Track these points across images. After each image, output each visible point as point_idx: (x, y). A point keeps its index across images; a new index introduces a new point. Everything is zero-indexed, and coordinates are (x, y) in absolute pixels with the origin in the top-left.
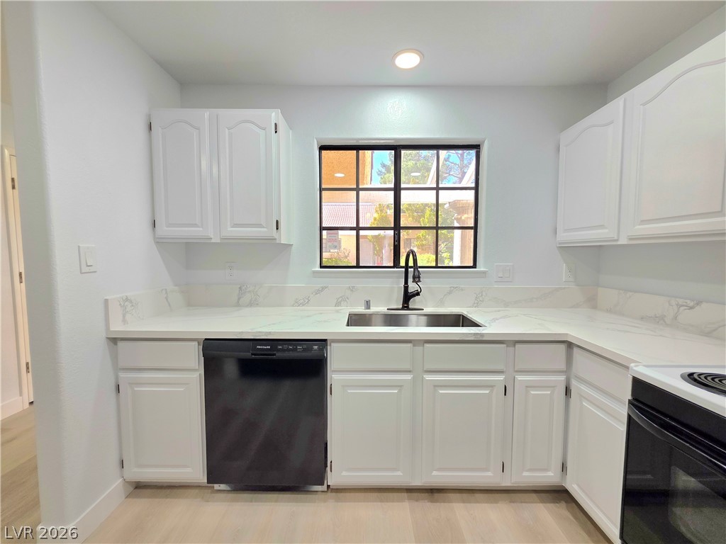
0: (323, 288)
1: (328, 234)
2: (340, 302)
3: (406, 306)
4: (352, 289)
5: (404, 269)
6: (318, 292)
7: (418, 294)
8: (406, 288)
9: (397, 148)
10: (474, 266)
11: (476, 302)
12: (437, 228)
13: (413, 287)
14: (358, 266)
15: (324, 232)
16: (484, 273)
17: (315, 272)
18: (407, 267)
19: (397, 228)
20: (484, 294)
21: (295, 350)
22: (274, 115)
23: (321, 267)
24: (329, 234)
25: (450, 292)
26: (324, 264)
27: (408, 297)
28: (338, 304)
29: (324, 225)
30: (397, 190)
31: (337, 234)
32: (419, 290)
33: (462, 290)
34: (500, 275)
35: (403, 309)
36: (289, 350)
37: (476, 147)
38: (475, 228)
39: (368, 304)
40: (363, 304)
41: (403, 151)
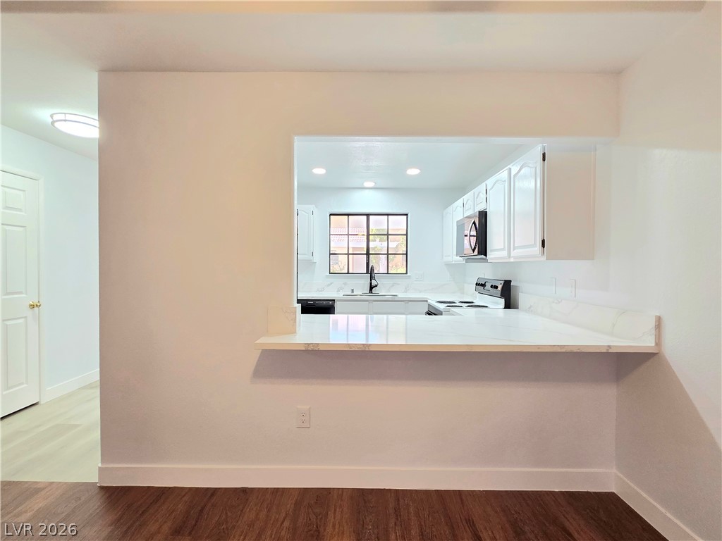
0: (332, 283)
1: (333, 257)
3: (371, 291)
4: (345, 284)
5: (370, 275)
6: (329, 285)
7: (376, 286)
8: (371, 283)
9: (368, 215)
10: (407, 273)
11: (406, 290)
13: (374, 283)
14: (348, 273)
15: (331, 256)
16: (410, 276)
17: (327, 276)
19: (368, 254)
20: (409, 286)
21: (323, 303)
22: (312, 207)
23: (330, 273)
25: (393, 286)
27: (371, 288)
29: (331, 252)
30: (368, 235)
31: (338, 256)
32: (377, 284)
34: (417, 277)
35: (369, 293)
36: (320, 304)
37: (407, 215)
38: (407, 254)
39: (353, 291)
40: (350, 291)
41: (371, 217)
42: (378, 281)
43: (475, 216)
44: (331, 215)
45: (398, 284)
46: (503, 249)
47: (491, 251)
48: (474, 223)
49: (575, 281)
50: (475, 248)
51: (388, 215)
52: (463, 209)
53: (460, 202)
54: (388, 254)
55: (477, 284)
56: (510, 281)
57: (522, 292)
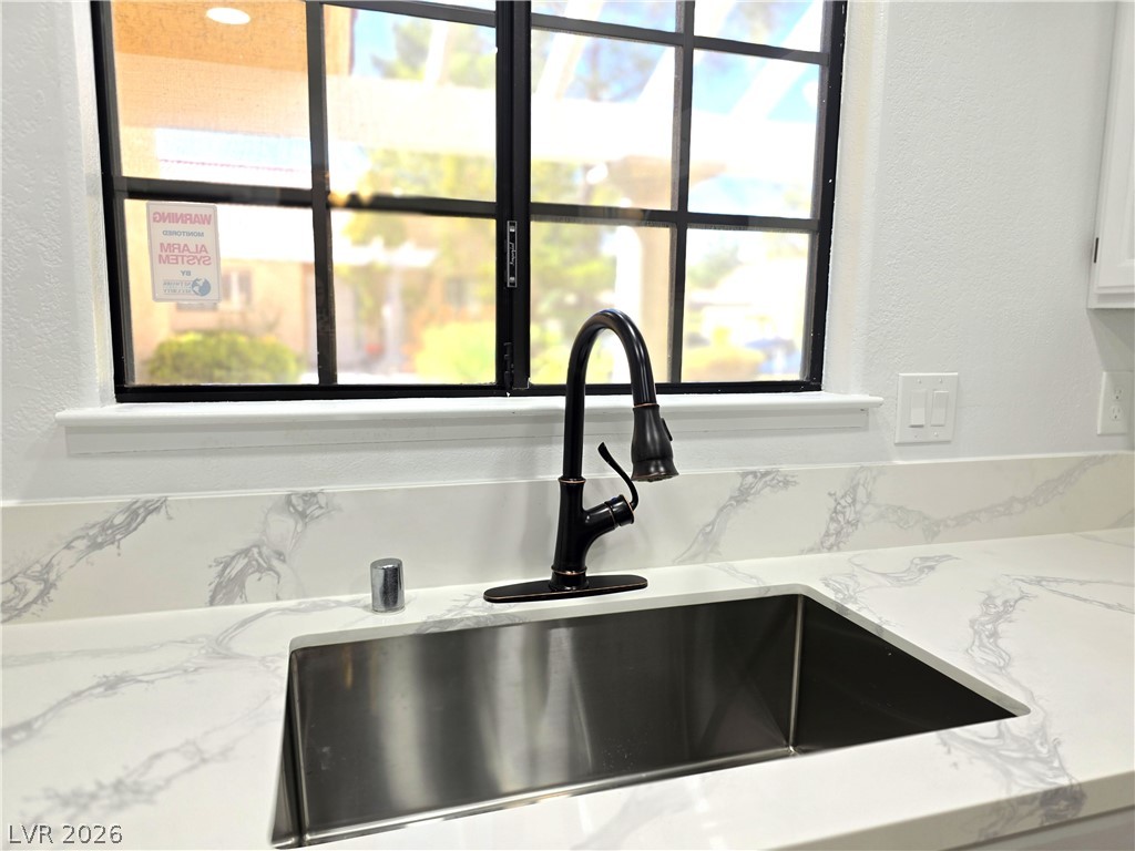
0: (136, 515)
1: (154, 219)
2: (239, 581)
3: (570, 576)
4: (303, 508)
5: (560, 402)
6: (106, 534)
7: (625, 516)
8: (572, 490)
10: (813, 380)
11: (833, 526)
12: (679, 219)
14: (328, 388)
15: (135, 210)
16: (862, 410)
17: (77, 429)
18: (576, 388)
19: (514, 208)
20: (861, 494)
23: (124, 395)
24: (163, 218)
25: (742, 496)
26: (140, 379)
27: (578, 530)
28: (226, 589)
31: (210, 220)
32: (629, 498)
33: (786, 483)
34: (918, 417)
35: (558, 590)
38: (821, 228)
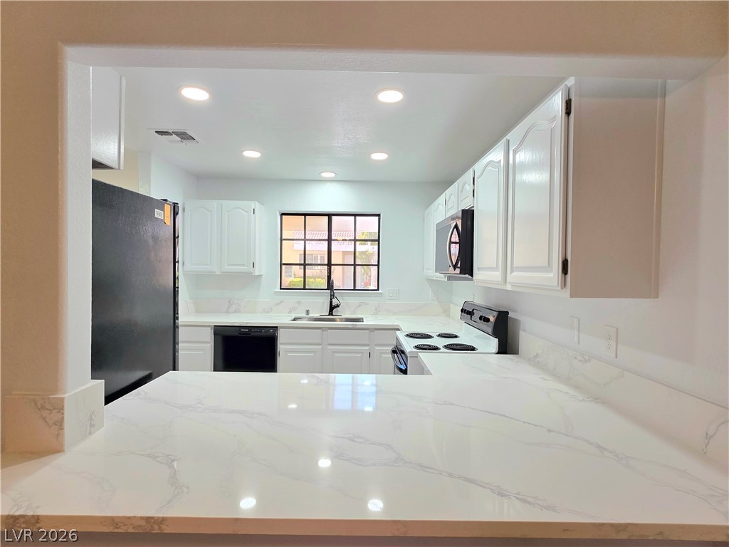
0: (281, 302)
2: (291, 311)
3: (331, 313)
4: (299, 303)
6: (278, 304)
7: (338, 306)
8: (331, 303)
9: (330, 216)
10: (378, 290)
11: (376, 312)
13: (335, 302)
14: (304, 289)
15: (283, 266)
16: (381, 293)
17: (276, 292)
19: (329, 265)
21: (261, 332)
22: (253, 204)
23: (281, 289)
24: (286, 267)
25: (360, 306)
26: (282, 287)
27: (332, 308)
29: (283, 262)
30: (330, 240)
31: (291, 267)
32: (340, 304)
34: (391, 295)
35: (329, 315)
36: (257, 332)
37: (379, 215)
38: (378, 265)
39: (308, 312)
40: (305, 312)
41: (333, 217)
42: (339, 300)
43: (458, 218)
44: (282, 214)
45: (367, 304)
46: (496, 269)
47: (479, 269)
48: (456, 227)
49: (617, 329)
50: (457, 263)
51: (355, 215)
52: (446, 208)
53: (441, 199)
54: (355, 265)
55: (462, 310)
56: (507, 313)
57: (524, 330)
